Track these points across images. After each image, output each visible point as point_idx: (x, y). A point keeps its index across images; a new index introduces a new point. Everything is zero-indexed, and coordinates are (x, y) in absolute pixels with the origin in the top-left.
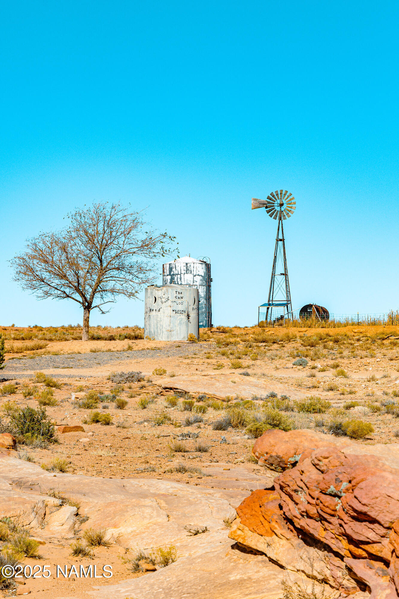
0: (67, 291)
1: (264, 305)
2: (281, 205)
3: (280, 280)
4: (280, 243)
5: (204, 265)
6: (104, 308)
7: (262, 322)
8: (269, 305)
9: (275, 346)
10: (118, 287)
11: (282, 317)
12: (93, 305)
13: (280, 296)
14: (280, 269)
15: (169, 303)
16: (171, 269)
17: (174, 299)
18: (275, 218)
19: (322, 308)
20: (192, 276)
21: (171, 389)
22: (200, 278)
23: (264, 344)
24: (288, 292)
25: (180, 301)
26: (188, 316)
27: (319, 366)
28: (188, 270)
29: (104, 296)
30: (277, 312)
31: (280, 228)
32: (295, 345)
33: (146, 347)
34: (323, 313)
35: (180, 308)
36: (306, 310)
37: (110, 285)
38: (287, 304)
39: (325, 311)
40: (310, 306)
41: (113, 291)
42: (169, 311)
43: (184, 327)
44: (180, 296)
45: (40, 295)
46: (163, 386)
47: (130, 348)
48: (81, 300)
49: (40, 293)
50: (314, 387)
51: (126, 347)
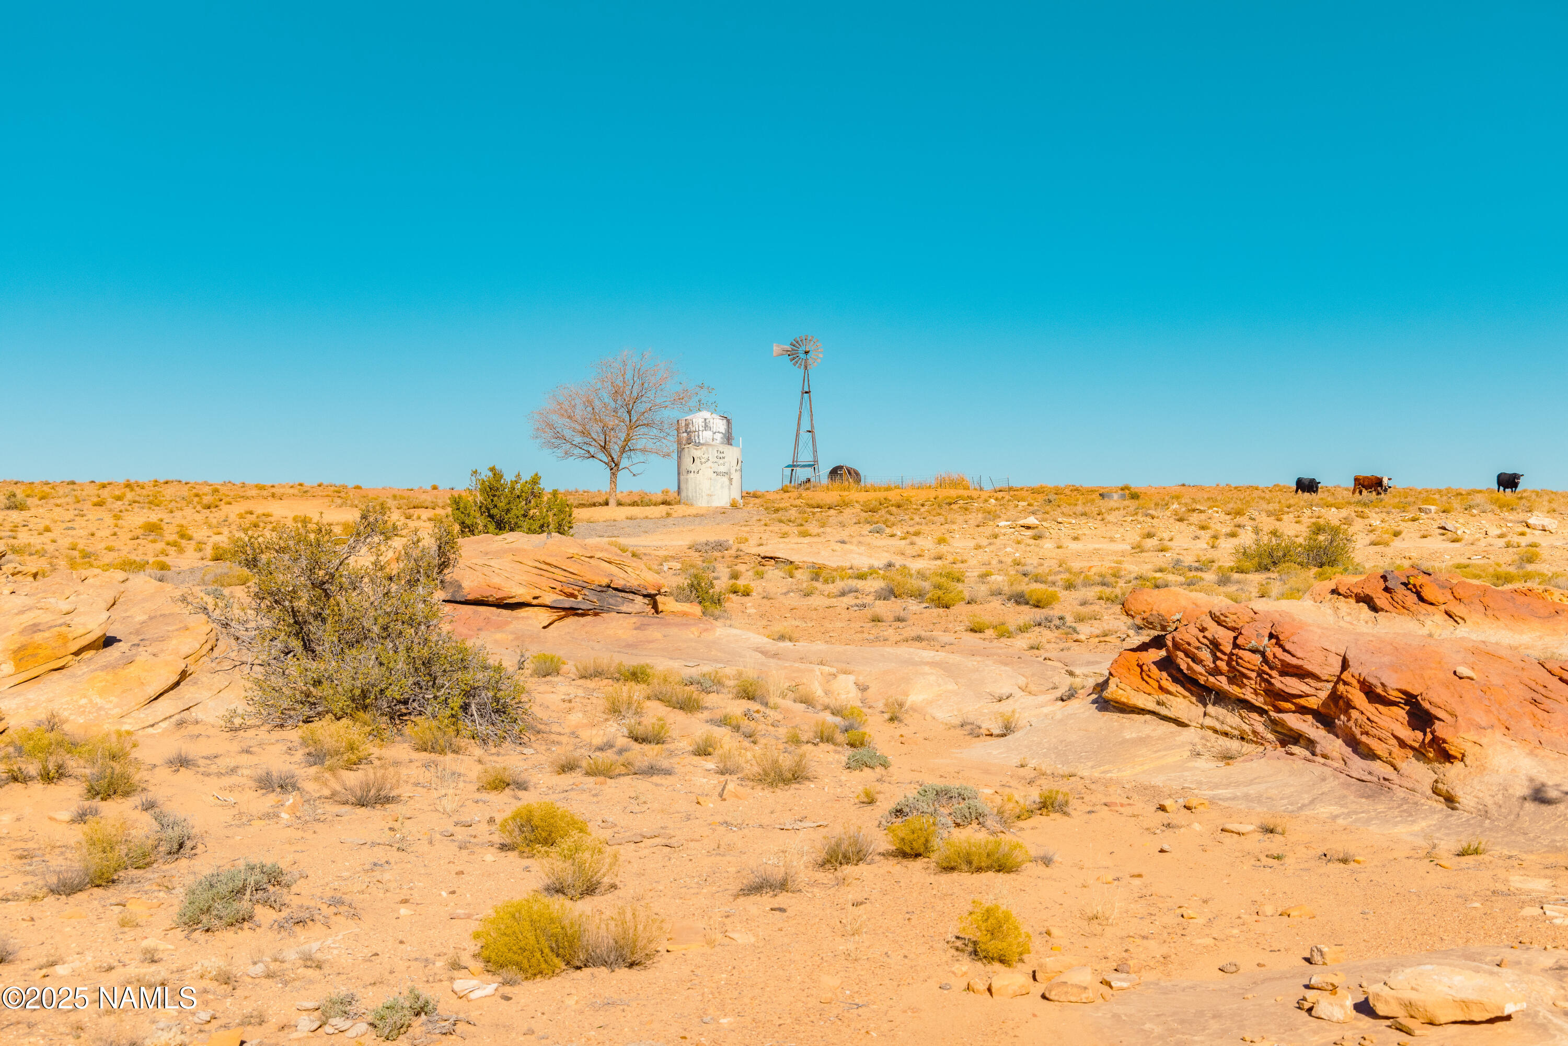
0: (592, 450)
1: (788, 467)
2: (807, 353)
3: (805, 437)
4: (806, 395)
5: (725, 421)
6: (635, 469)
7: (786, 486)
8: (794, 466)
9: (832, 512)
10: (650, 445)
11: (809, 480)
12: (620, 467)
13: (805, 456)
14: (806, 425)
15: (709, 464)
16: (687, 425)
17: (716, 460)
18: (799, 367)
19: (854, 470)
20: (711, 433)
21: (771, 558)
22: (721, 435)
23: (819, 510)
24: (815, 451)
25: (721, 461)
26: (731, 480)
27: (899, 533)
28: (706, 427)
29: (633, 456)
30: (803, 474)
31: (806, 378)
32: (854, 511)
33: (687, 514)
34: (855, 475)
35: (722, 469)
36: (835, 472)
37: (640, 444)
38: (813, 465)
39: (857, 474)
40: (840, 468)
41: (644, 451)
42: (710, 473)
43: (726, 491)
44: (721, 455)
45: (559, 455)
46: (762, 555)
47: (668, 515)
48: (606, 460)
49: (560, 453)
50: (919, 556)
51: (664, 514)
